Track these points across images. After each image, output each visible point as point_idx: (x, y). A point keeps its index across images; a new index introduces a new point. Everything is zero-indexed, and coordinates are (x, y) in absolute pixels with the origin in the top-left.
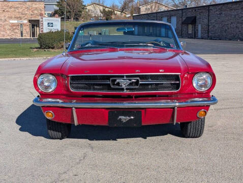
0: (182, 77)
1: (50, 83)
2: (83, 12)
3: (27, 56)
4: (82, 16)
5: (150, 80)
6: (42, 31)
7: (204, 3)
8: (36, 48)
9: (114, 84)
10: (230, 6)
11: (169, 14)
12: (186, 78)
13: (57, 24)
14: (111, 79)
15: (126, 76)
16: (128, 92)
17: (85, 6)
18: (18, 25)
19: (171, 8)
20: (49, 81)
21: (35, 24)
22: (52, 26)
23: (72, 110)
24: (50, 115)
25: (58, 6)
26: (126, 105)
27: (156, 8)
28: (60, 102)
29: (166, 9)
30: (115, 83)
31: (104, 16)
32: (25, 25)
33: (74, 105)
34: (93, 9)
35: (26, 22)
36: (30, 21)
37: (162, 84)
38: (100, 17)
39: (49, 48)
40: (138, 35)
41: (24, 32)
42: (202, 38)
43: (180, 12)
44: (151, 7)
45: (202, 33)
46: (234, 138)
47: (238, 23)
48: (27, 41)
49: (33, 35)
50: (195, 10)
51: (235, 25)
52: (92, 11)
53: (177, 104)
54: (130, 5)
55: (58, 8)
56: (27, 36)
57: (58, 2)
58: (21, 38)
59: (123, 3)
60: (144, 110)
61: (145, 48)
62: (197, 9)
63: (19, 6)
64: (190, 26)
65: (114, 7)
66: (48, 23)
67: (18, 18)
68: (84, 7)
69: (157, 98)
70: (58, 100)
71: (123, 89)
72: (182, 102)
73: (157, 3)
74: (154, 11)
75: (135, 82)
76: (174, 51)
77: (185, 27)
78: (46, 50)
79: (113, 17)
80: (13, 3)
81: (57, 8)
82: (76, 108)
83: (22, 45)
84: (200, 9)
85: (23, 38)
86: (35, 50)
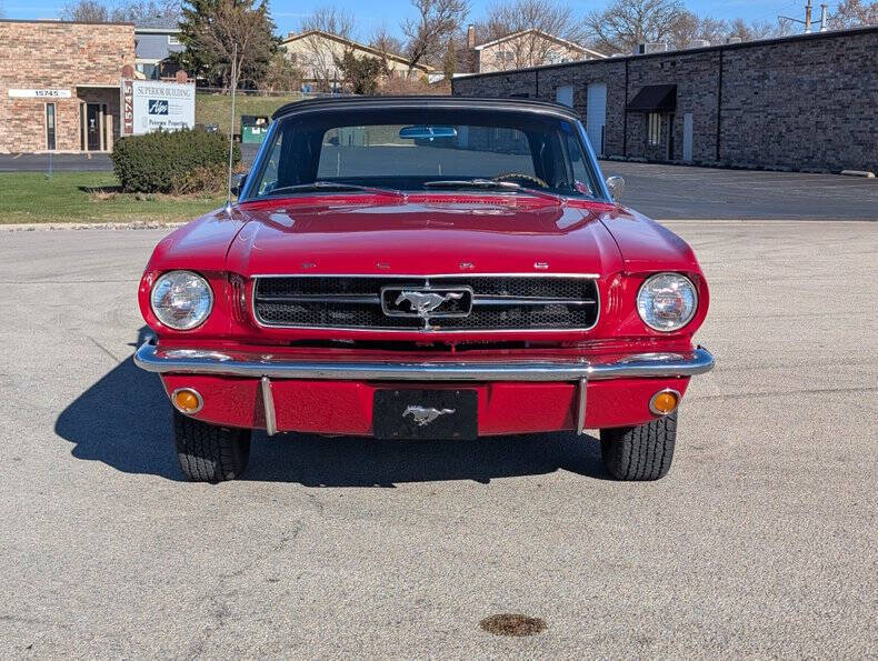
0: (605, 286)
1: (190, 301)
2: (272, 64)
3: (75, 215)
4: (270, 76)
5: (505, 294)
6: (130, 130)
7: (706, 37)
8: (107, 189)
9: (392, 307)
10: (794, 49)
11: (579, 75)
12: (617, 291)
13: (181, 105)
14: (384, 290)
15: (432, 282)
16: (436, 331)
17: (280, 41)
18: (39, 107)
19: (588, 52)
20: (186, 293)
21: (101, 103)
22: (166, 113)
23: (260, 383)
24: (188, 402)
25: (182, 40)
26: (431, 370)
27: (536, 53)
28: (220, 360)
29: (570, 57)
30: (398, 303)
31: (348, 78)
32: (64, 105)
33: (267, 368)
34: (309, 53)
35: (66, 94)
36: (81, 92)
37: (543, 306)
38: (335, 81)
39: (153, 188)
40: (469, 149)
41: (60, 132)
42: (697, 164)
43: (621, 69)
44: (519, 49)
45: (696, 145)
46: (767, 482)
47: (825, 110)
48: (72, 164)
49: (94, 141)
50: (673, 64)
51: (813, 120)
52: (304, 57)
53: (590, 370)
54: (443, 39)
55: (184, 49)
56: (70, 145)
57: (182, 26)
58: (47, 151)
59: (416, 34)
60: (485, 388)
61: (494, 194)
62: (679, 58)
63: (44, 38)
64: (655, 119)
65: (383, 47)
66: (152, 103)
67: (37, 81)
68: (276, 46)
69: (527, 351)
70: (215, 354)
71: (419, 323)
72: (604, 365)
73: (538, 34)
74: (529, 65)
75: (457, 300)
76: (584, 206)
77: (636, 121)
78: (143, 196)
79: (381, 81)
80: (22, 29)
81: (178, 46)
82: (271, 379)
83: (54, 178)
84: (692, 60)
85: (56, 152)
86: (103, 195)
